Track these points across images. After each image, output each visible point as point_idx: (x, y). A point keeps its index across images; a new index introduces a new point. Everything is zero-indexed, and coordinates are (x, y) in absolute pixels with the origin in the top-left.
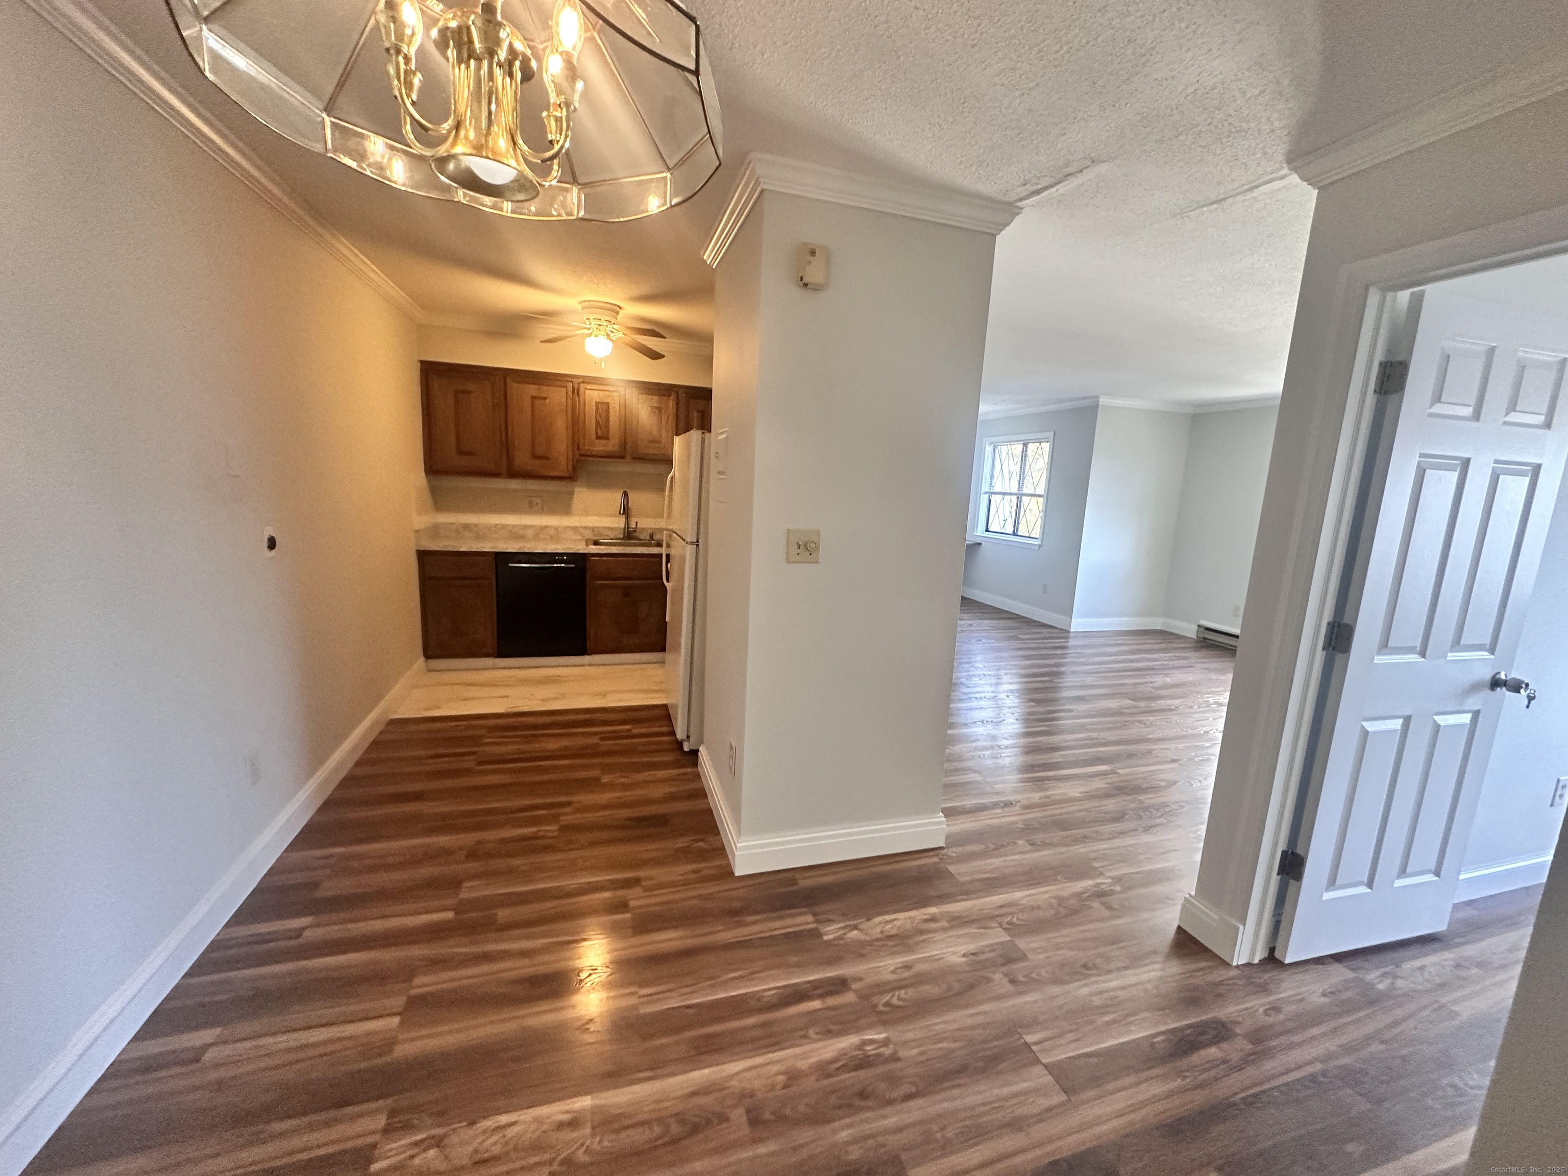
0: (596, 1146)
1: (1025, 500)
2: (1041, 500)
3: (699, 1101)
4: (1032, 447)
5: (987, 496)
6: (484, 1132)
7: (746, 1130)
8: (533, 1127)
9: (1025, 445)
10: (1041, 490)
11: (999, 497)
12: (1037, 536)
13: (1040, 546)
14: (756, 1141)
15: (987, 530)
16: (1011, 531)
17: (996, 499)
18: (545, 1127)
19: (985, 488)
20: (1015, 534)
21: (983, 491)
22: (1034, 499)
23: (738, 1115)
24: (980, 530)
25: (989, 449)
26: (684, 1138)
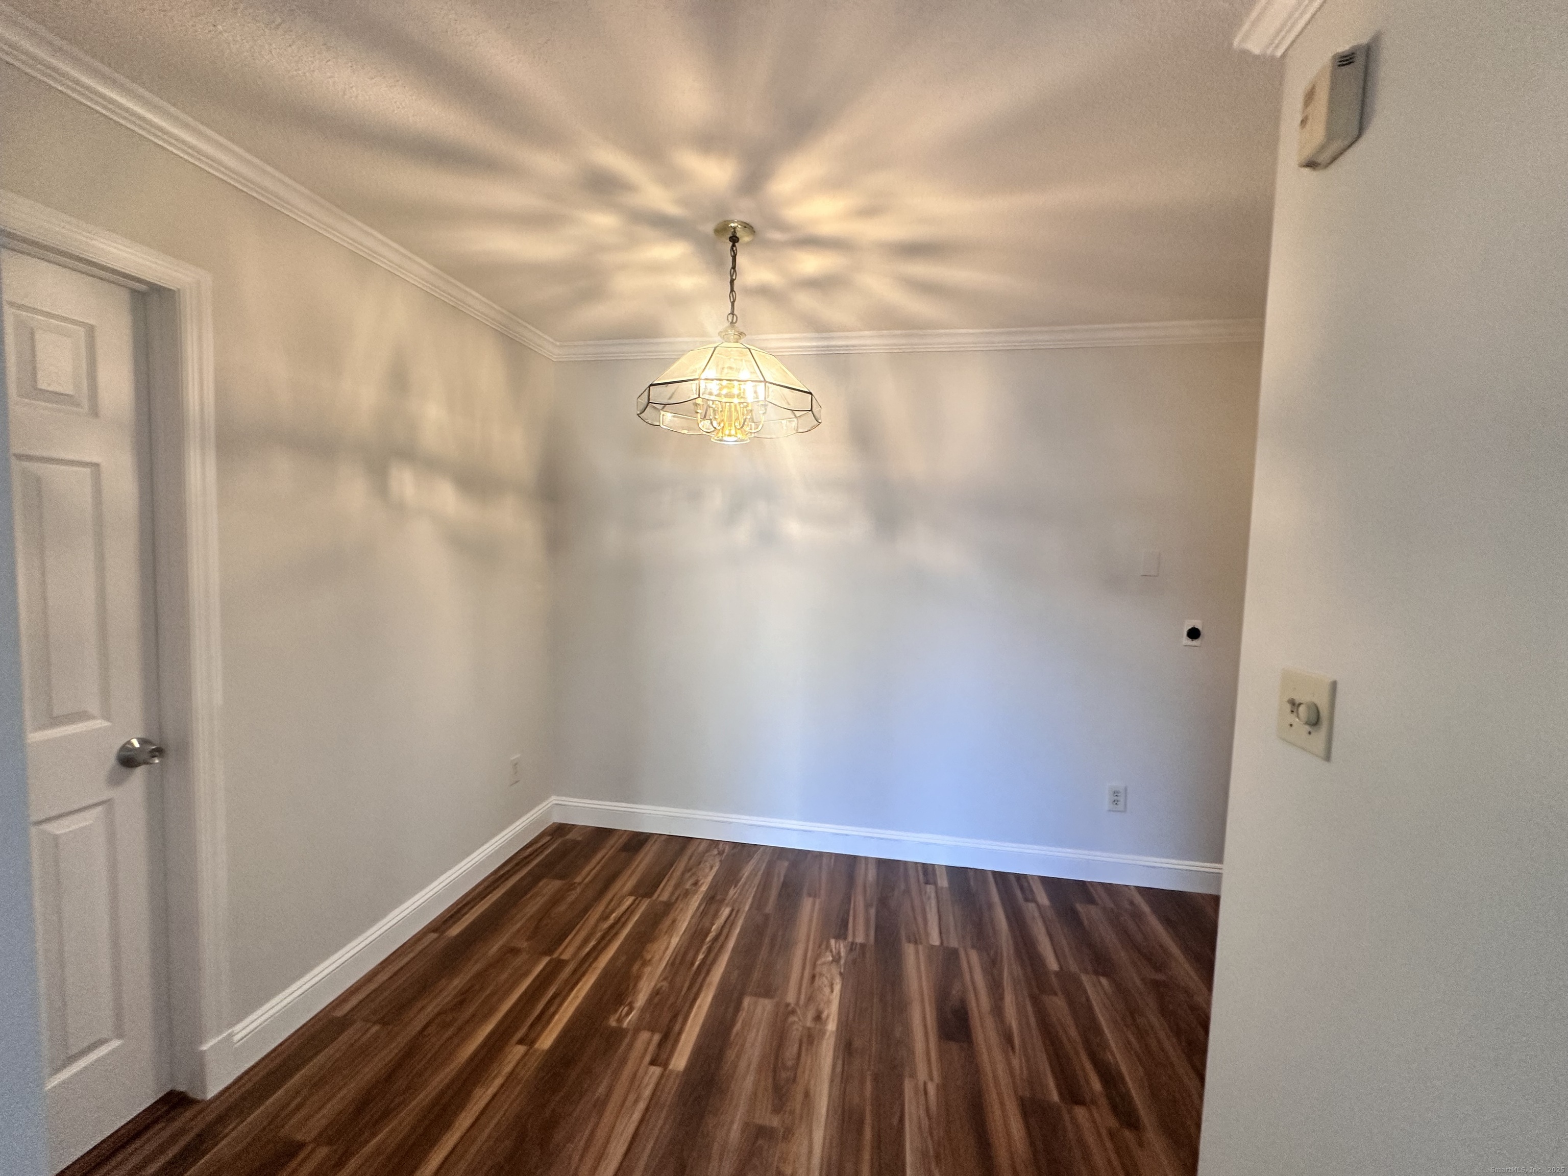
0: (795, 1027)
3: (799, 1097)
6: (832, 979)
7: (759, 1121)
8: (825, 998)
14: (746, 1125)
18: (822, 1005)
23: (775, 1122)
26: (774, 1079)
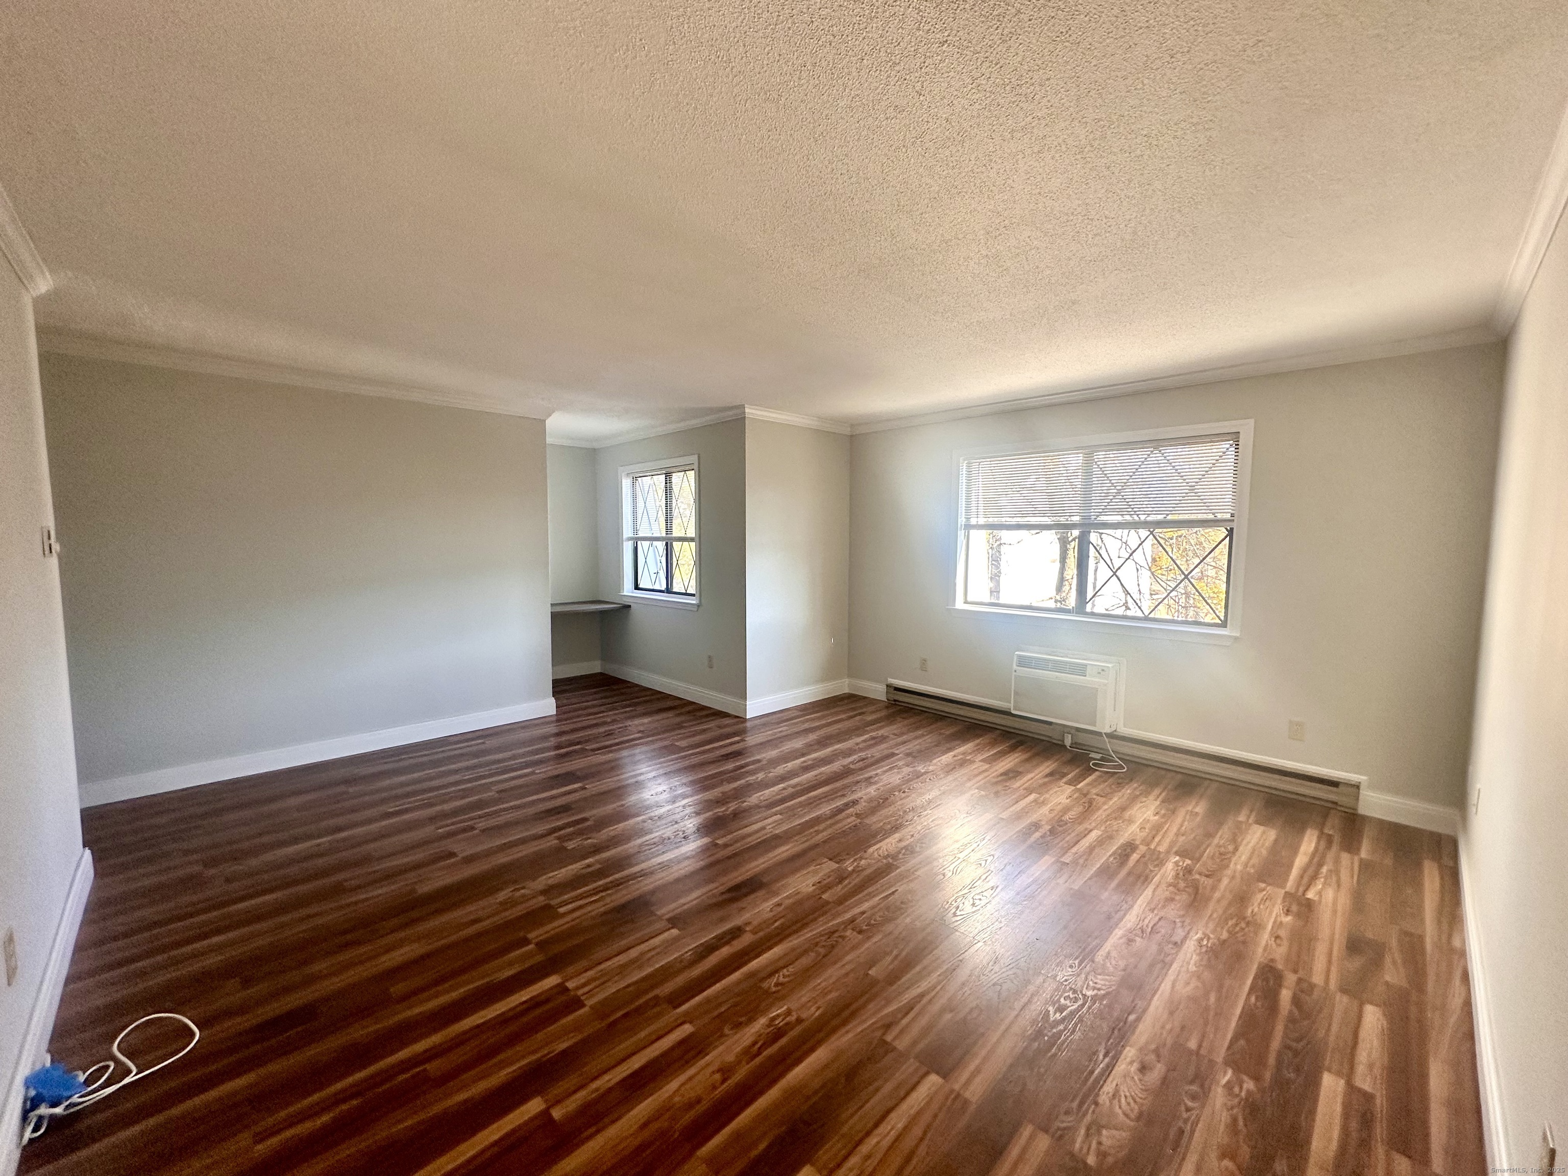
1: (676, 545)
2: (693, 544)
4: (676, 478)
5: (631, 543)
9: (668, 475)
10: (692, 533)
11: (646, 544)
12: (694, 592)
13: (698, 606)
15: (637, 587)
16: (664, 587)
17: (643, 546)
19: (627, 532)
20: (669, 590)
21: (625, 536)
22: (686, 544)
24: (628, 589)
25: (626, 483)
